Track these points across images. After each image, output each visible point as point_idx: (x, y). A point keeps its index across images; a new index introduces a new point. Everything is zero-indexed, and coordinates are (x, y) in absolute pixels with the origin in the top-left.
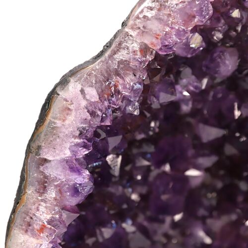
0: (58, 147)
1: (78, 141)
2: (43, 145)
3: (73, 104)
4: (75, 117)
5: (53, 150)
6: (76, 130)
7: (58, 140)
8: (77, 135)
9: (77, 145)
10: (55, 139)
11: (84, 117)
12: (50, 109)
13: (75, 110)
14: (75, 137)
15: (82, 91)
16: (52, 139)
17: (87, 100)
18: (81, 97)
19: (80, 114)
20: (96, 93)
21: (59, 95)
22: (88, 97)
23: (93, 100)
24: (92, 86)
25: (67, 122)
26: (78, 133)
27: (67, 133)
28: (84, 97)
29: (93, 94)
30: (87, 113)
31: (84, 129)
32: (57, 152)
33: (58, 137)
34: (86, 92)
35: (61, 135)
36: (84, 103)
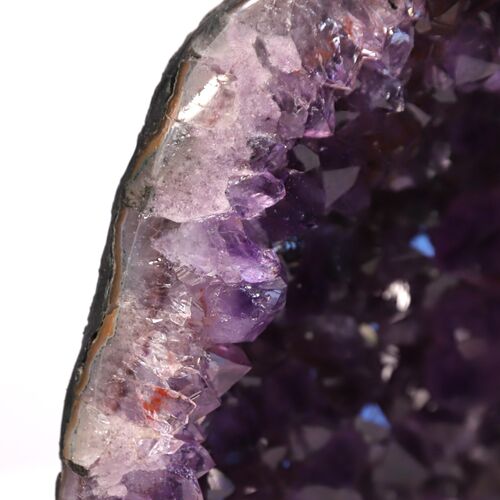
0: (198, 190)
1: (247, 173)
2: (159, 183)
3: (235, 78)
4: (242, 111)
5: (186, 197)
6: (243, 144)
7: (198, 172)
8: (247, 158)
9: (246, 184)
10: (191, 169)
11: (265, 112)
12: (177, 93)
13: (242, 94)
14: (240, 163)
15: (260, 47)
16: (181, 169)
17: (272, 70)
18: (255, 61)
19: (254, 105)
20: (295, 51)
21: (198, 57)
22: (273, 61)
23: (286, 69)
24: (285, 34)
25: (221, 126)
26: (248, 153)
27: (220, 152)
28: (265, 63)
29: (286, 52)
30: (272, 103)
31: (264, 142)
32: (196, 202)
33: (199, 163)
34: (268, 47)
35: (205, 159)
36: (264, 77)
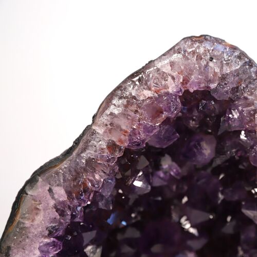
0: (27, 247)
1: (47, 240)
2: (13, 245)
3: (41, 204)
4: (44, 217)
5: (23, 251)
6: (45, 229)
7: (27, 241)
8: (47, 235)
9: (48, 244)
10: (24, 240)
11: (54, 217)
12: (19, 209)
13: (44, 210)
14: (45, 237)
15: (50, 190)
16: (21, 239)
17: (55, 200)
18: (49, 196)
19: (49, 214)
20: (65, 192)
21: (27, 194)
22: (56, 196)
23: (61, 199)
24: (61, 186)
25: (36, 223)
26: (47, 232)
27: (36, 233)
28: (53, 198)
29: (61, 193)
30: (56, 213)
31: (53, 228)
32: (27, 252)
33: (28, 237)
34: (54, 191)
35: (30, 235)
36: (52, 203)
